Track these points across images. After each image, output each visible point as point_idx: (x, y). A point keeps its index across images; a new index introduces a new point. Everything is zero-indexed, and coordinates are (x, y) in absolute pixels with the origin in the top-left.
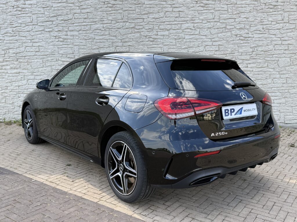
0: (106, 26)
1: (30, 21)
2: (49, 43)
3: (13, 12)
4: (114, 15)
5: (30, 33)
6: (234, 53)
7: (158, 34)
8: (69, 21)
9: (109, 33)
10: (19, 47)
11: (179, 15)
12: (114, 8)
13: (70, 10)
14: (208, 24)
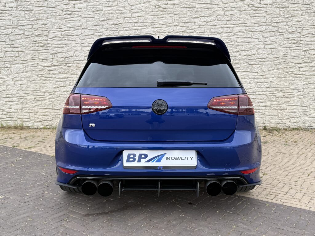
0: (157, 30)
1: (80, 25)
3: (62, 15)
4: (165, 19)
5: (80, 37)
6: (287, 57)
8: (119, 25)
10: (68, 51)
11: (231, 18)
12: (166, 12)
13: (121, 14)
14: (260, 27)
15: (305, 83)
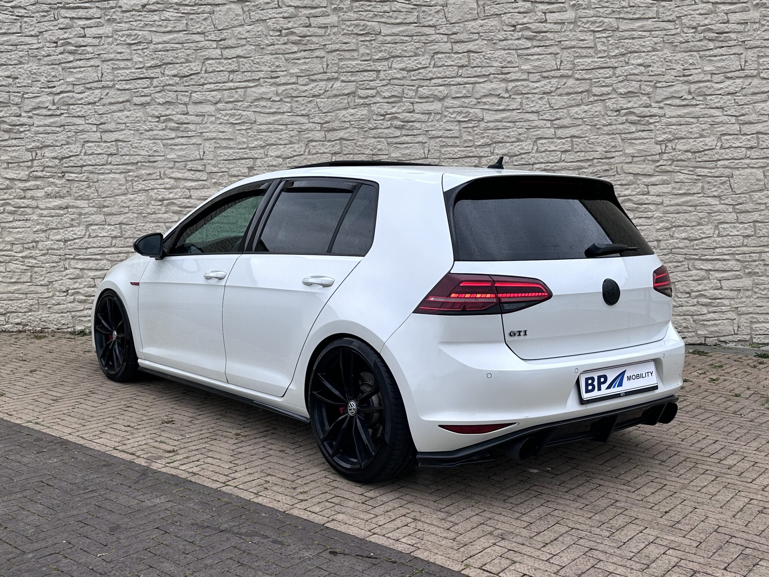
0: (283, 91)
1: (97, 79)
2: (141, 133)
3: (54, 55)
4: (305, 63)
5: (95, 107)
6: (614, 157)
7: (414, 110)
8: (192, 79)
9: (291, 107)
10: (68, 143)
11: (469, 61)
12: (306, 44)
13: (195, 50)
14: (543, 83)
15: (661, 225)
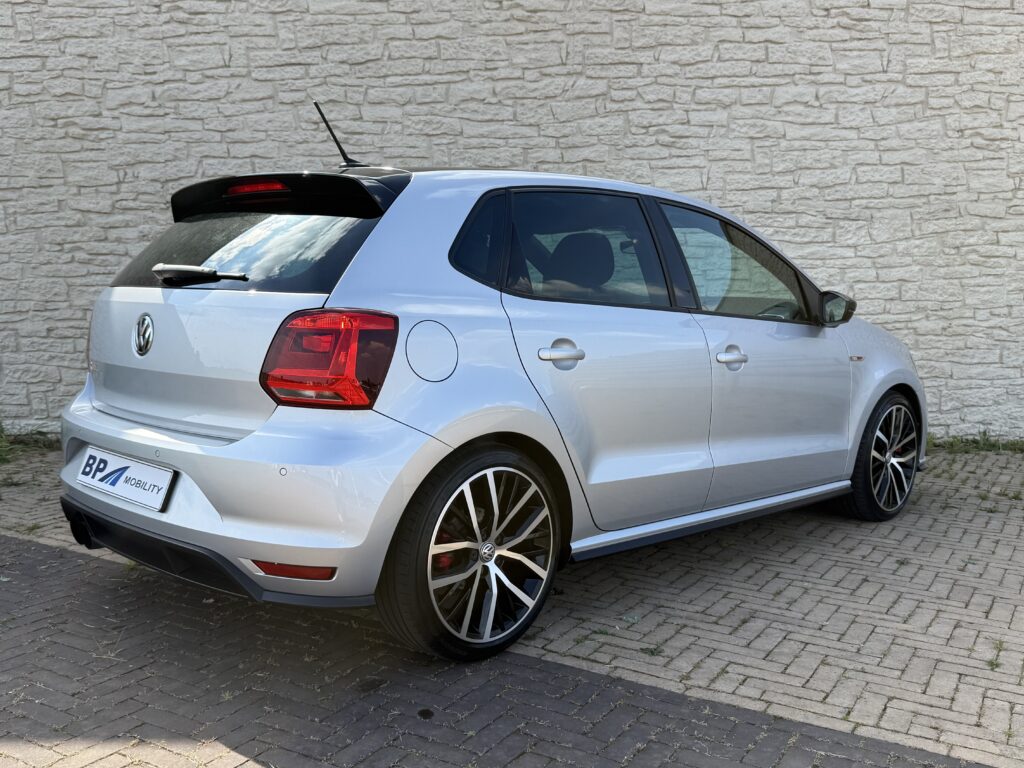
0: (504, 89)
1: (222, 63)
2: (291, 146)
3: (155, 25)
4: (535, 49)
5: (220, 105)
6: (954, 193)
7: (688, 122)
8: (368, 68)
9: (515, 114)
10: (176, 158)
11: (767, 54)
12: (537, 23)
13: (374, 25)
14: (864, 89)
